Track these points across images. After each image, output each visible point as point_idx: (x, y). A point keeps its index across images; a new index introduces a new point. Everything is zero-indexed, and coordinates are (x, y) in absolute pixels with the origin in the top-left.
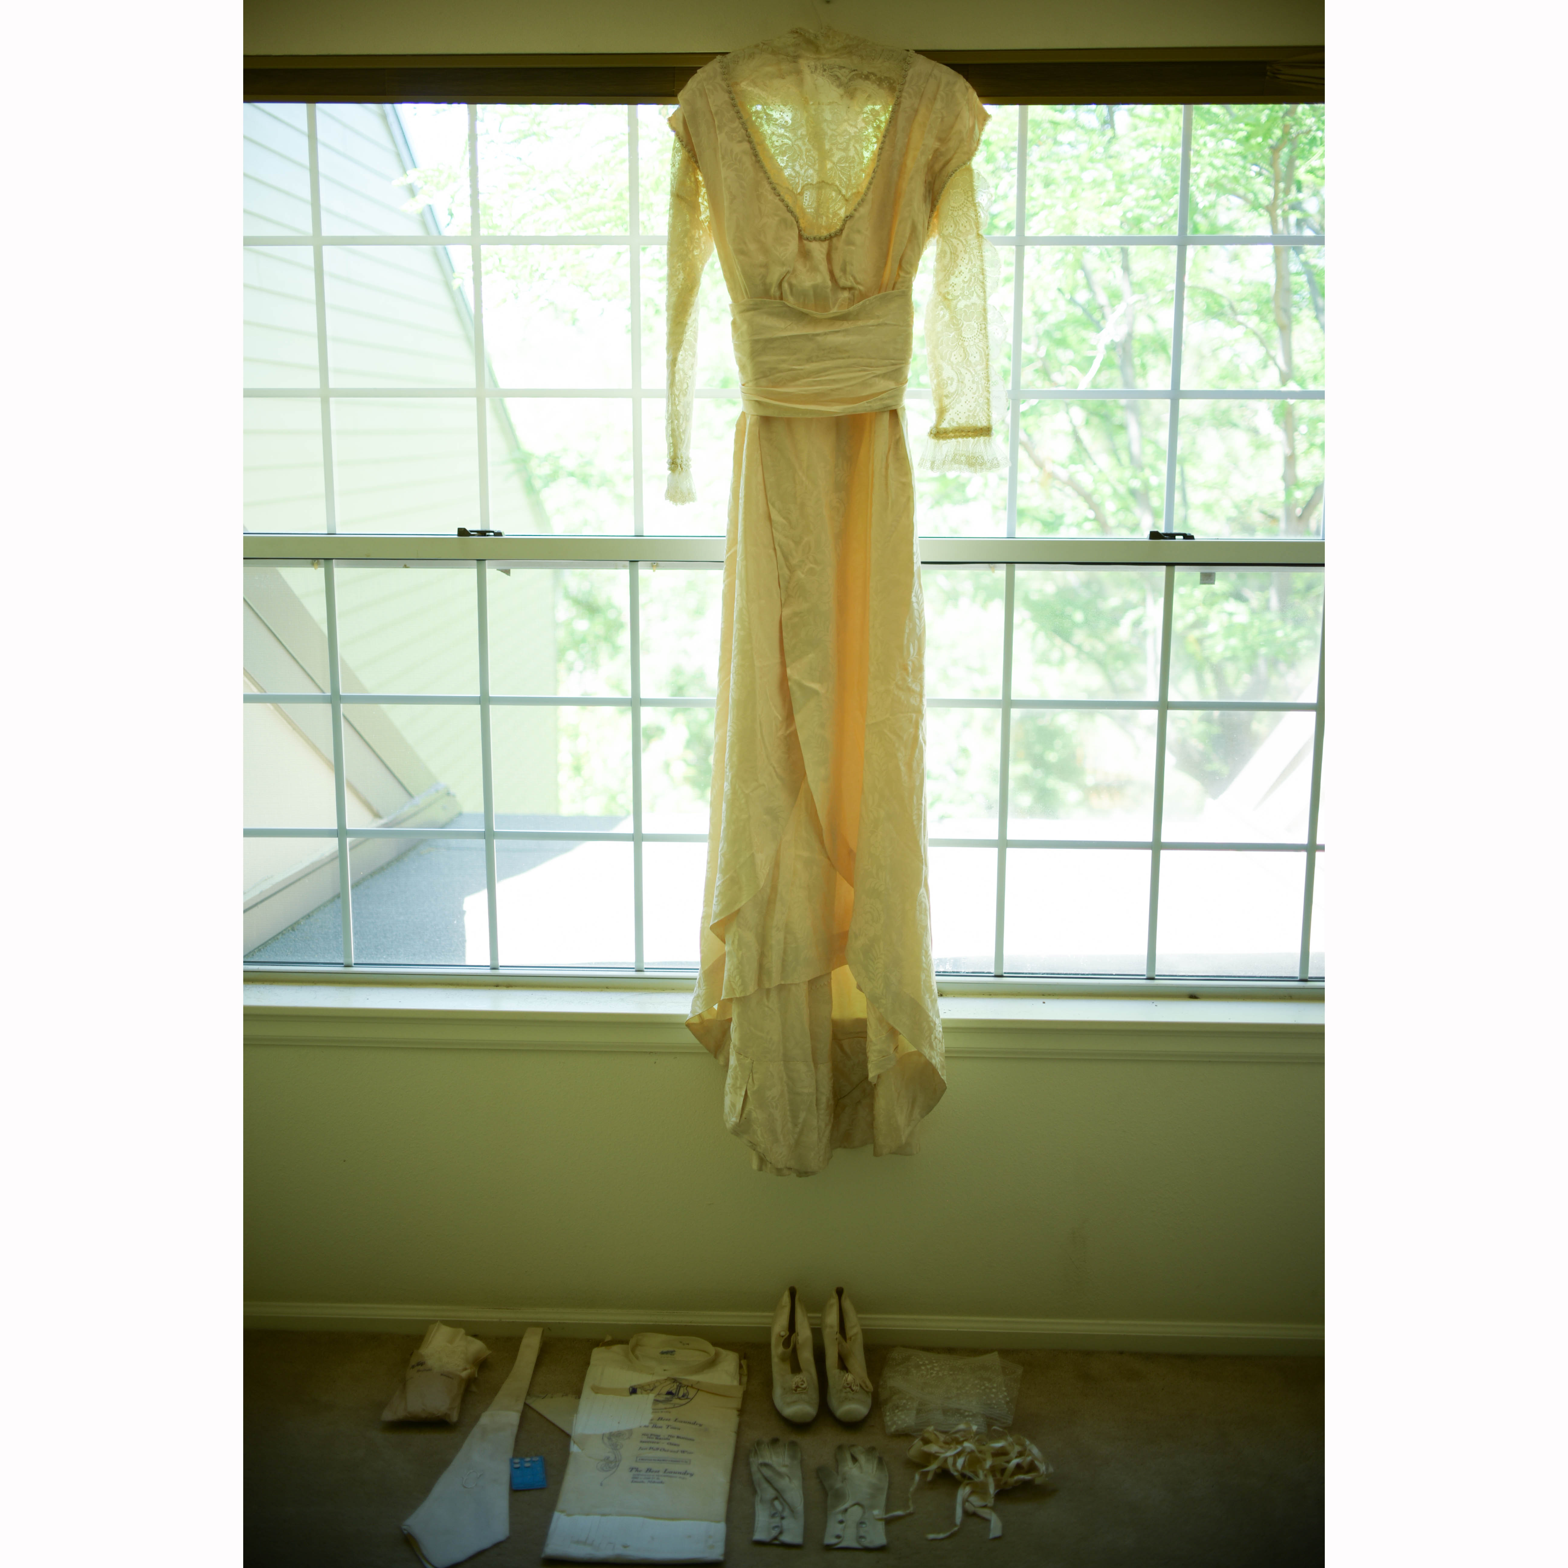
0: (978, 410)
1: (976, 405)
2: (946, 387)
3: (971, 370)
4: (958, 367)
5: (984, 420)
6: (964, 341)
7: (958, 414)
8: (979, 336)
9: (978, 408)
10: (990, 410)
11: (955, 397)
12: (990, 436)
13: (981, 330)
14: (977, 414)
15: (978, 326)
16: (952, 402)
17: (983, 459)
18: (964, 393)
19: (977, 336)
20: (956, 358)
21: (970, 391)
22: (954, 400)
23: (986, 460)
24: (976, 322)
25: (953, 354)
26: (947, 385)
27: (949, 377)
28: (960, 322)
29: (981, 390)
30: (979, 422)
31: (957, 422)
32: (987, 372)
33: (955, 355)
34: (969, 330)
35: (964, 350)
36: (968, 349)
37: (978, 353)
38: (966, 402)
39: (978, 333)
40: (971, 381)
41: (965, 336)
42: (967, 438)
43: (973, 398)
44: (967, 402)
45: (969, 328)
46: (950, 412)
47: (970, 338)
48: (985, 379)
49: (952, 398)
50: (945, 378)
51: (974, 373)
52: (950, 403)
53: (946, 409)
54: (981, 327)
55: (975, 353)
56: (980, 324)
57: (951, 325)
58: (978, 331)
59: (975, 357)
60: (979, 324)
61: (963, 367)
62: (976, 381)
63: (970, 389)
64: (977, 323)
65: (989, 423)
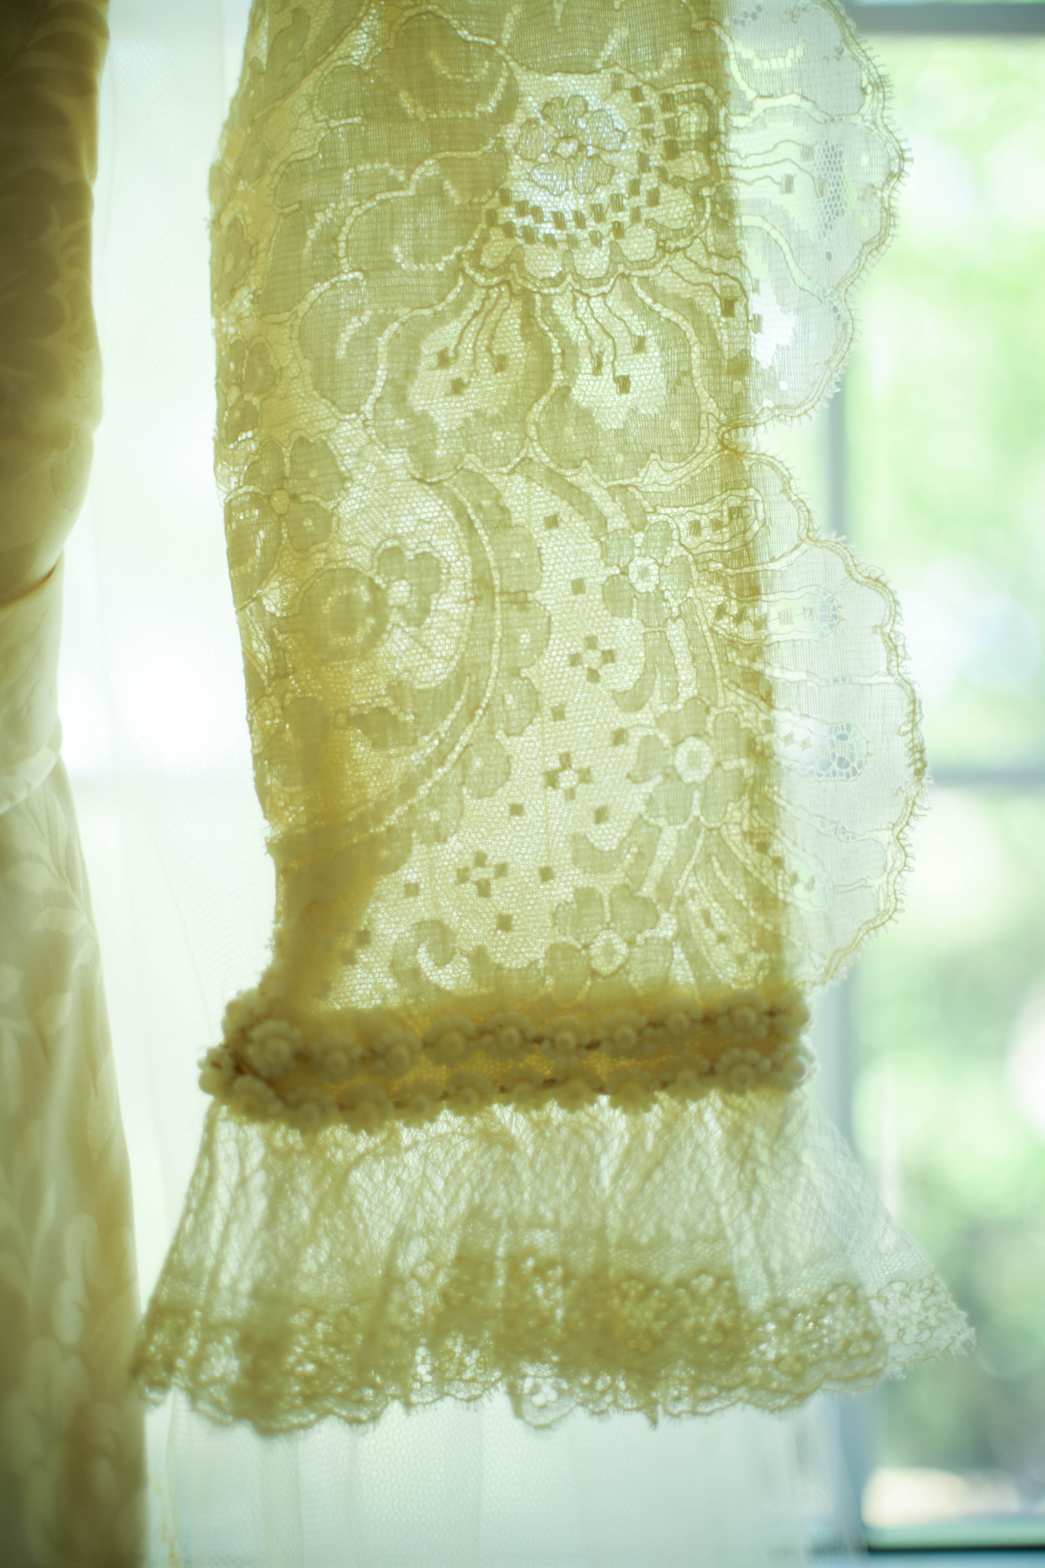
0: (665, 852)
1: (650, 802)
2: (377, 635)
3: (598, 494)
4: (473, 462)
5: (722, 938)
6: (529, 236)
7: (484, 890)
8: (654, 199)
9: (670, 836)
10: (776, 848)
11: (454, 733)
12: (788, 1086)
13: (672, 151)
14: (664, 888)
15: (647, 114)
16: (426, 772)
17: (734, 1301)
18: (534, 693)
19: (641, 200)
20: (458, 387)
21: (593, 676)
22: (440, 758)
23: (756, 1303)
24: (630, 82)
25: (429, 349)
26: (382, 621)
27: (396, 552)
28: (484, 69)
29: (686, 674)
30: (679, 954)
31: (479, 957)
32: (736, 512)
33: (444, 360)
34: (570, 148)
35: (527, 317)
36: (560, 307)
37: (651, 344)
38: (552, 780)
39: (650, 181)
40: (594, 595)
41: (538, 198)
42: (572, 1102)
43: (619, 737)
44: (568, 779)
45: (567, 138)
46: (409, 873)
47: (580, 221)
48: (718, 576)
49: (428, 744)
50: (360, 557)
51: (618, 522)
52: (409, 787)
53: (374, 839)
54: (672, 127)
55: (626, 346)
56: (667, 103)
57: (404, 99)
58: (643, 163)
59: (624, 384)
60: (652, 100)
61: (527, 461)
62: (641, 587)
63: (592, 658)
64: (637, 94)
65: (776, 967)
